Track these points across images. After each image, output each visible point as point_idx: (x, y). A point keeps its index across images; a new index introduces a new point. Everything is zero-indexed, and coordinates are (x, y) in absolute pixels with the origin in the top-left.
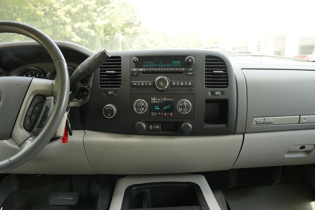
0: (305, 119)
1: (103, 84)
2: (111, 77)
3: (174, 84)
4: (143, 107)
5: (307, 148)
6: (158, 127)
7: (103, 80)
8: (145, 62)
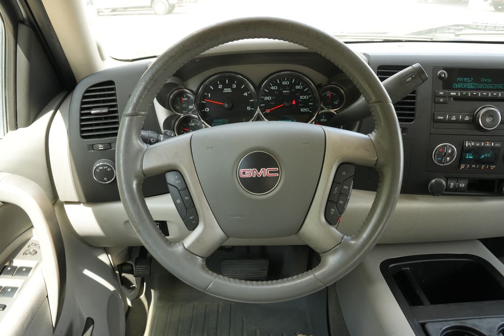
4: (450, 155)
6: (463, 185)
8: (458, 79)
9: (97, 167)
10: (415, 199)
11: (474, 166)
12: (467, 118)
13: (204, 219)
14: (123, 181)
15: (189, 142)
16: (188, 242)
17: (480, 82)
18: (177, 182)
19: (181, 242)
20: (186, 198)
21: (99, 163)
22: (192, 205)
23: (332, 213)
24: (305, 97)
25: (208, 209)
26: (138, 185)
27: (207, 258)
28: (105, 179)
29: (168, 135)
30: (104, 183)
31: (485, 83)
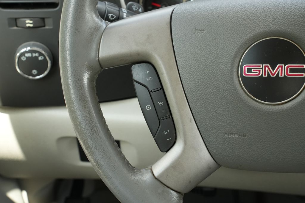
9: (23, 54)
13: (185, 135)
14: (69, 72)
15: (169, 20)
16: (159, 168)
18: (148, 79)
19: (149, 167)
20: (160, 103)
21: (26, 47)
22: (168, 114)
25: (191, 121)
26: (91, 80)
27: (185, 194)
28: (34, 72)
29: (133, 11)
30: (31, 77)
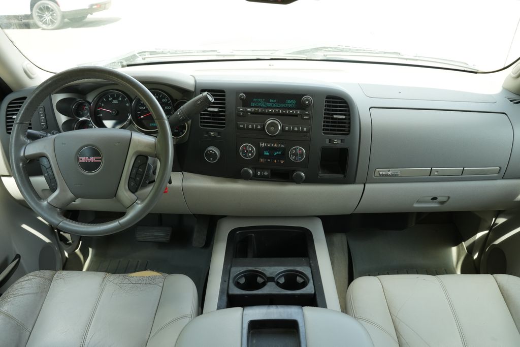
0: (437, 171)
1: (204, 122)
2: (213, 115)
3: (287, 128)
4: (251, 152)
5: (440, 199)
6: (267, 174)
7: (204, 118)
8: (254, 100)
10: (236, 182)
11: (269, 160)
12: (259, 127)
13: (60, 186)
17: (269, 102)
18: (45, 164)
20: (50, 173)
23: (132, 185)
24: (168, 108)
31: (272, 102)
